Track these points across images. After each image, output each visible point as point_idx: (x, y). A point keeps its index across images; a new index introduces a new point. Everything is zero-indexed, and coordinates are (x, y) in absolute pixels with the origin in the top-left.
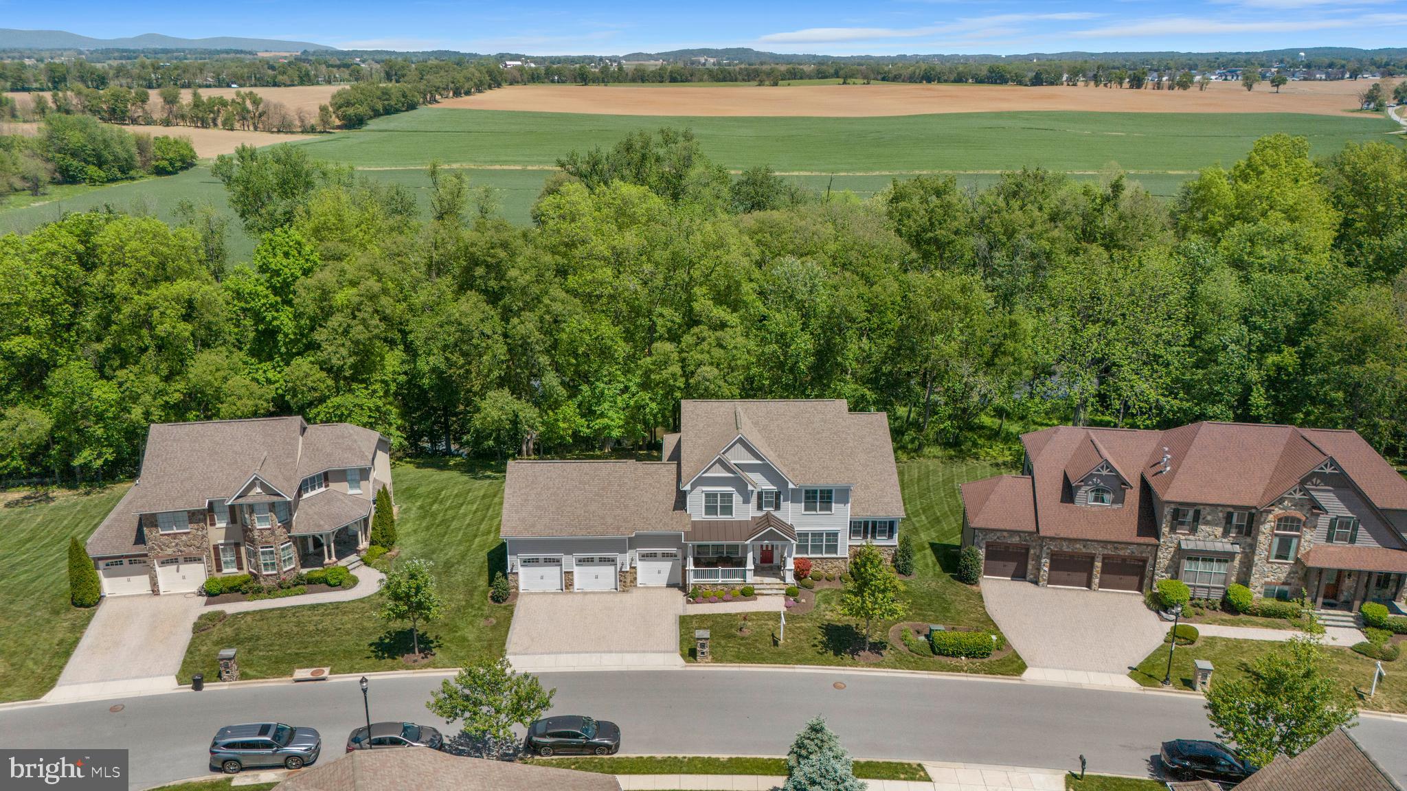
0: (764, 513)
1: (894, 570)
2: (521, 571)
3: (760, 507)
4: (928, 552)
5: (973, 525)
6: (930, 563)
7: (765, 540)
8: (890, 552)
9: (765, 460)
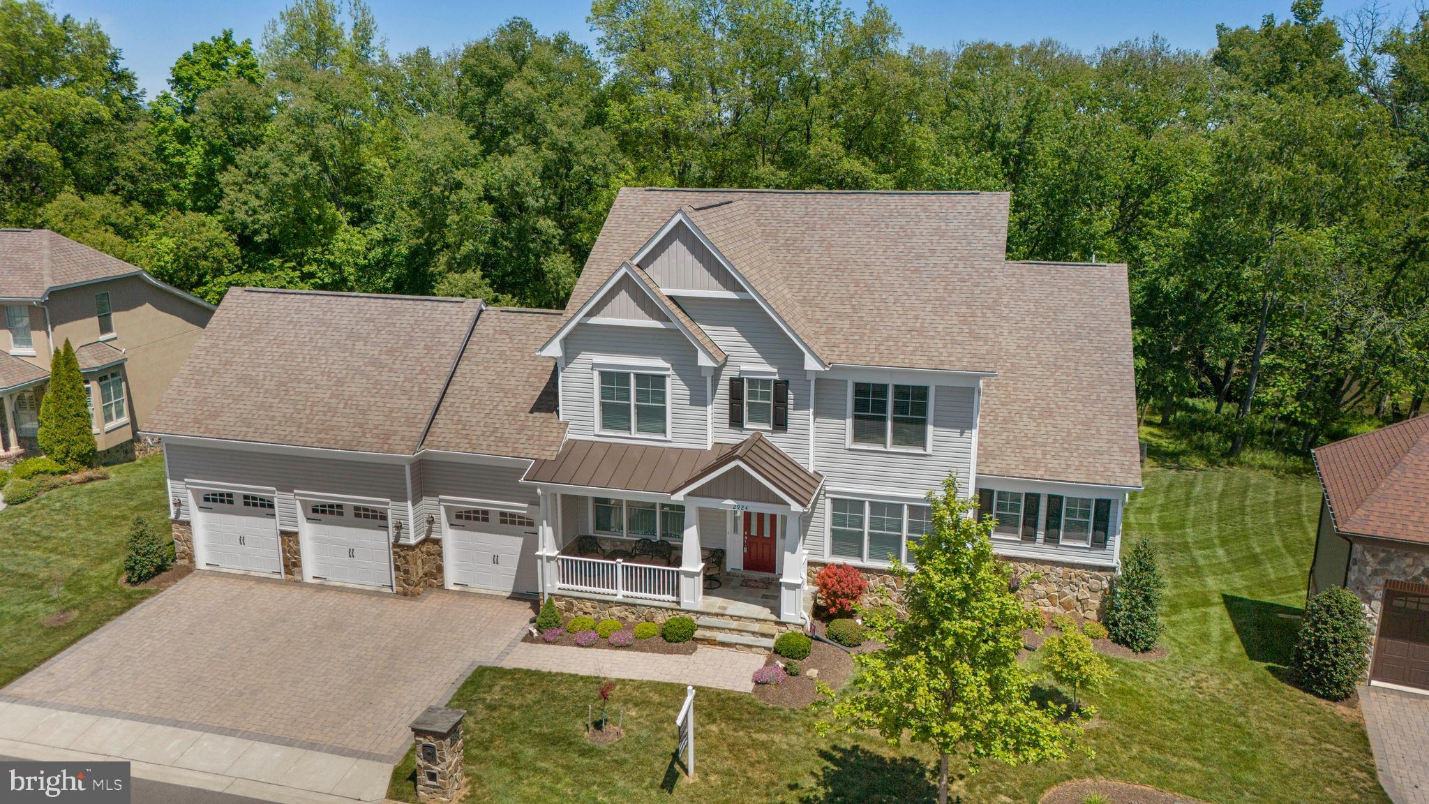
0: (745, 436)
1: (1103, 631)
2: (199, 520)
3: (736, 421)
4: (1218, 611)
5: (1346, 528)
6: (1215, 632)
7: (727, 498)
8: (1095, 584)
9: (746, 291)
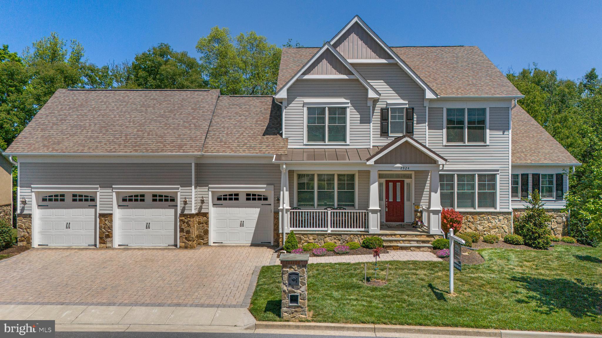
0: (390, 140)
2: (37, 214)
3: (384, 132)
7: (396, 163)
8: (559, 220)
9: (393, 58)
